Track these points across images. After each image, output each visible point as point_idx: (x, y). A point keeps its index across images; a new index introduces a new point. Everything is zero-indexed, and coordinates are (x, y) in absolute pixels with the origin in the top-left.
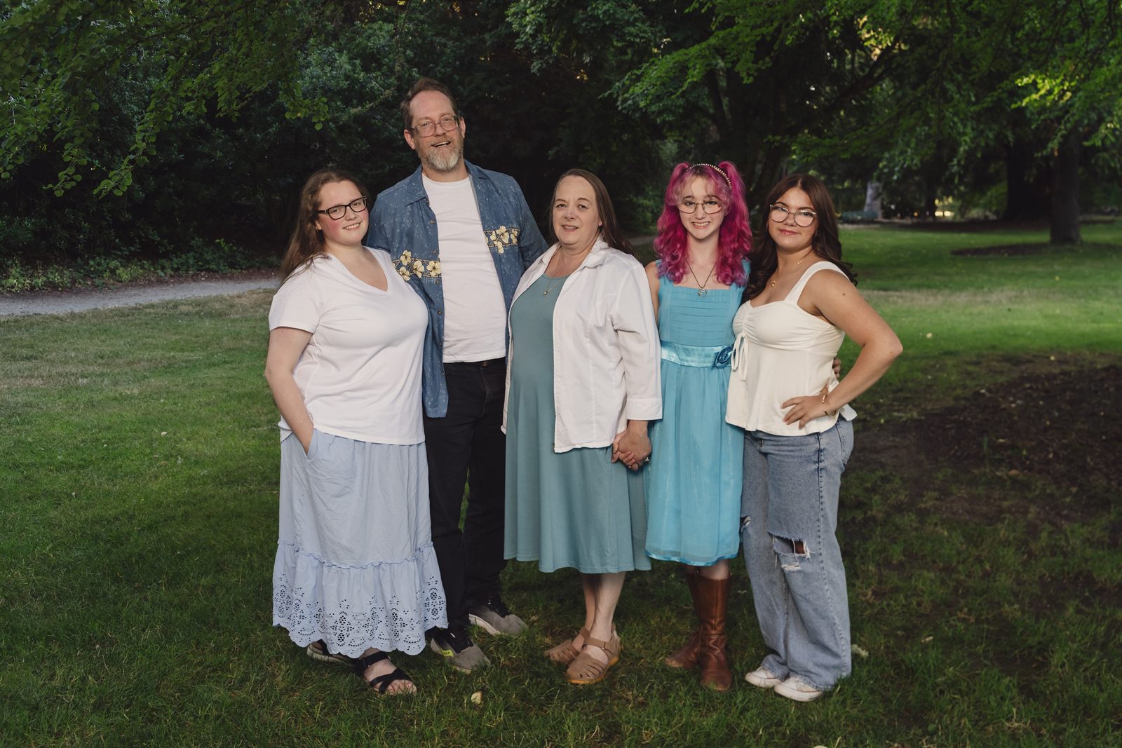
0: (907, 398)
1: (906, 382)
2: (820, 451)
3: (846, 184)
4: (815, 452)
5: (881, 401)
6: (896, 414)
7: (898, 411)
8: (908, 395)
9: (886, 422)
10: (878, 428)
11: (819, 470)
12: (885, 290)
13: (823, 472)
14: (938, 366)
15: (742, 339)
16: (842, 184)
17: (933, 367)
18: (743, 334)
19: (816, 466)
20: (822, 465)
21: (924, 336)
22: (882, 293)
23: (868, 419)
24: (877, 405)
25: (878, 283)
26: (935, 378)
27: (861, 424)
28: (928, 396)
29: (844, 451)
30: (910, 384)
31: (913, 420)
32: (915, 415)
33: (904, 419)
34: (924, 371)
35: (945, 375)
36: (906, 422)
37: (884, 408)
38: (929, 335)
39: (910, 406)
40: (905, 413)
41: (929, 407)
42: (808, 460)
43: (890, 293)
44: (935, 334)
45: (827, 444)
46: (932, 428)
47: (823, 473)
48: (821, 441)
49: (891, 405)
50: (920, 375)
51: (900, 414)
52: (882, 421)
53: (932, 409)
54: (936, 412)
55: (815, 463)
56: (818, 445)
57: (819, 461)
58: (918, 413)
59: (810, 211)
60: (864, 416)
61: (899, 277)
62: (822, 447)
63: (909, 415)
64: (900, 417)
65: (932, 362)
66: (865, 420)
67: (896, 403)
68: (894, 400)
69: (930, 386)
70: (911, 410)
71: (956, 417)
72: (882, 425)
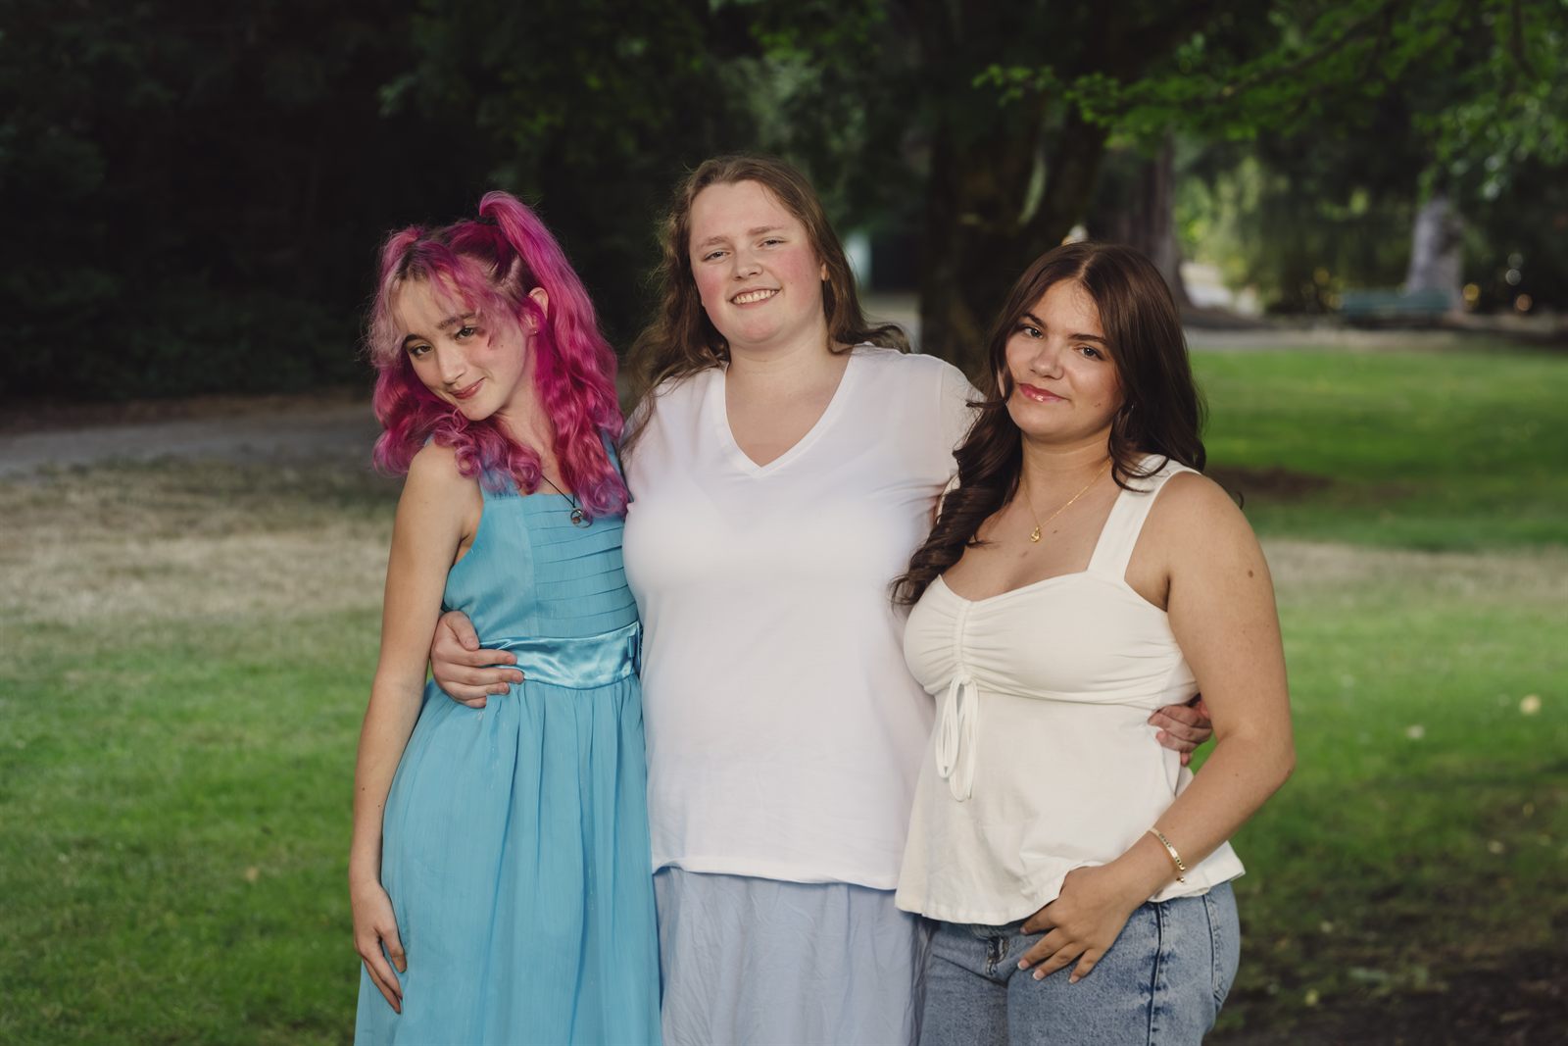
0: (1408, 920)
1: (1418, 862)
2: (1158, 958)
3: (1359, 203)
4: (1145, 961)
5: (1327, 927)
6: (1360, 974)
7: (1371, 963)
8: (1413, 908)
9: (1326, 1000)
10: (1293, 1022)
11: (1151, 1011)
12: (1434, 547)
13: (1162, 1017)
14: (1528, 810)
15: (961, 688)
16: (1343, 199)
17: (1513, 812)
18: (962, 676)
19: (1143, 1000)
20: (1160, 998)
21: (1513, 709)
22: (1422, 561)
23: (1273, 989)
24: (1311, 943)
25: (1417, 526)
26: (1511, 850)
27: (1244, 1007)
28: (1476, 912)
29: (1219, 968)
30: (1429, 873)
31: (1409, 995)
32: (1421, 976)
33: (1383, 991)
34: (1483, 827)
35: (1544, 841)
36: (1386, 1000)
37: (1331, 953)
38: (1530, 705)
39: (1413, 948)
40: (1391, 969)
41: (1471, 951)
42: (1125, 981)
43: (1448, 560)
44: (1549, 700)
45: (1179, 942)
46: (1461, 1023)
47: (1162, 1023)
48: (1167, 933)
49: (1355, 942)
50: (1465, 842)
51: (1378, 975)
52: (1312, 998)
53: (1478, 958)
54: (1490, 966)
55: (1142, 989)
56: (1155, 943)
57: (1153, 988)
58: (1434, 969)
59: (1098, 346)
60: (1260, 982)
61: (1488, 505)
62: (1166, 949)
63: (1400, 979)
64: (1373, 985)
65: (1513, 797)
66: (1260, 995)
67: (1372, 936)
68: (1368, 924)
69: (1490, 879)
70: (1412, 960)
71: (1542, 985)
72: (1309, 1011)
